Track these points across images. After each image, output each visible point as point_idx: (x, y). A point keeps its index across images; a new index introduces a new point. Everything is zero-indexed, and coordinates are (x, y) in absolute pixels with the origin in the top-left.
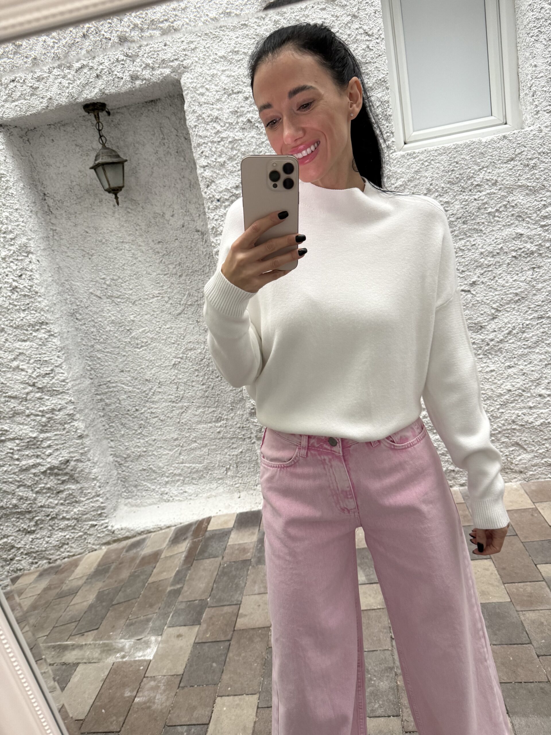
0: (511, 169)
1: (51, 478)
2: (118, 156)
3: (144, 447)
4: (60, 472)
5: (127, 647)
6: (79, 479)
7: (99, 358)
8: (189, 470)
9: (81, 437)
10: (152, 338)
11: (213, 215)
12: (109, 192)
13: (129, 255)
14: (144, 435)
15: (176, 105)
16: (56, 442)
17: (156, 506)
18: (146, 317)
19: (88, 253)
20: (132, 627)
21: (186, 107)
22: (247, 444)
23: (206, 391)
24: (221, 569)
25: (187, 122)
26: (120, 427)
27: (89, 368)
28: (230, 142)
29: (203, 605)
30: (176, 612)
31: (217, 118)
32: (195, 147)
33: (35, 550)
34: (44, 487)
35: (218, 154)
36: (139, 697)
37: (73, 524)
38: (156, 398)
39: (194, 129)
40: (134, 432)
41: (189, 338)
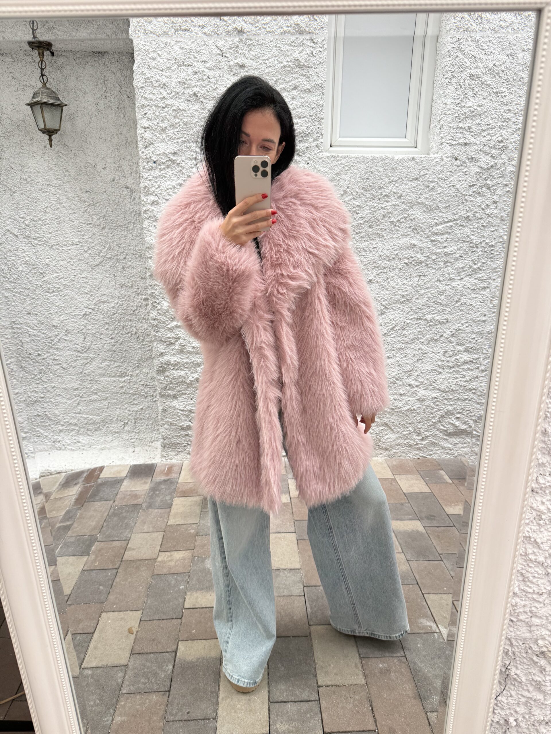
0: (415, 187)
2: (58, 99)
3: (42, 393)
7: (7, 297)
8: (86, 421)
10: (65, 285)
11: (147, 175)
12: (44, 133)
13: (53, 198)
14: (43, 381)
15: (124, 62)
17: (46, 453)
18: (62, 263)
19: (10, 189)
21: (134, 68)
22: (148, 402)
23: (114, 346)
24: (112, 510)
25: (135, 82)
28: (174, 110)
29: (92, 540)
30: (65, 544)
31: (165, 85)
32: (138, 107)
35: (161, 119)
38: (61, 345)
39: (140, 90)
40: (33, 376)
41: (104, 290)
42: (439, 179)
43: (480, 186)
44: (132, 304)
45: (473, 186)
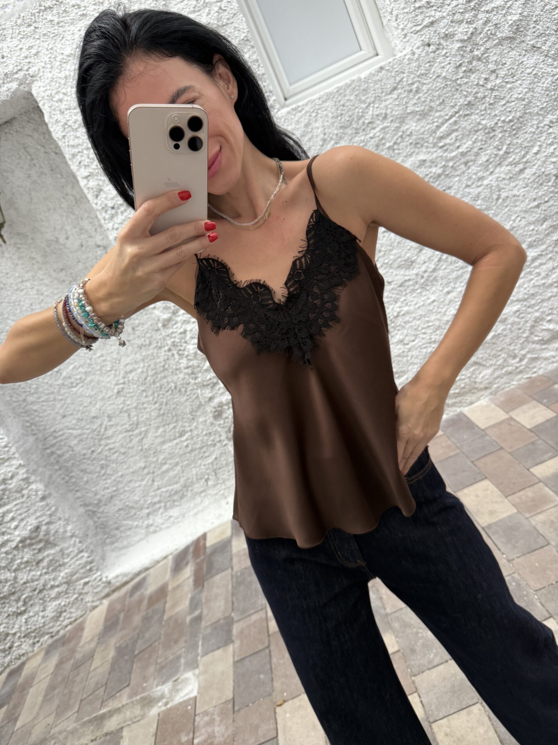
0: (397, 99)
1: (26, 550)
3: (113, 486)
4: (34, 541)
5: (166, 692)
6: (55, 542)
7: (36, 411)
8: (168, 494)
9: (43, 498)
10: (86, 373)
11: (112, 225)
13: (33, 293)
14: (109, 475)
15: (34, 120)
16: (19, 512)
17: (145, 541)
20: (164, 670)
21: (46, 120)
22: (218, 449)
23: (160, 409)
24: (234, 580)
25: (53, 134)
26: (81, 474)
27: (28, 424)
29: (229, 622)
30: (204, 639)
32: (70, 159)
33: (32, 630)
34: (21, 563)
36: (197, 737)
37: (65, 589)
38: (110, 432)
39: (63, 141)
40: (97, 474)
41: (125, 360)
42: (419, 76)
43: (468, 62)
44: (158, 360)
45: (460, 65)
